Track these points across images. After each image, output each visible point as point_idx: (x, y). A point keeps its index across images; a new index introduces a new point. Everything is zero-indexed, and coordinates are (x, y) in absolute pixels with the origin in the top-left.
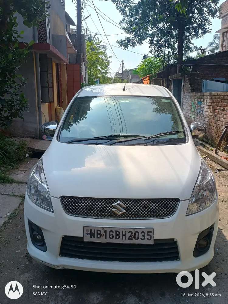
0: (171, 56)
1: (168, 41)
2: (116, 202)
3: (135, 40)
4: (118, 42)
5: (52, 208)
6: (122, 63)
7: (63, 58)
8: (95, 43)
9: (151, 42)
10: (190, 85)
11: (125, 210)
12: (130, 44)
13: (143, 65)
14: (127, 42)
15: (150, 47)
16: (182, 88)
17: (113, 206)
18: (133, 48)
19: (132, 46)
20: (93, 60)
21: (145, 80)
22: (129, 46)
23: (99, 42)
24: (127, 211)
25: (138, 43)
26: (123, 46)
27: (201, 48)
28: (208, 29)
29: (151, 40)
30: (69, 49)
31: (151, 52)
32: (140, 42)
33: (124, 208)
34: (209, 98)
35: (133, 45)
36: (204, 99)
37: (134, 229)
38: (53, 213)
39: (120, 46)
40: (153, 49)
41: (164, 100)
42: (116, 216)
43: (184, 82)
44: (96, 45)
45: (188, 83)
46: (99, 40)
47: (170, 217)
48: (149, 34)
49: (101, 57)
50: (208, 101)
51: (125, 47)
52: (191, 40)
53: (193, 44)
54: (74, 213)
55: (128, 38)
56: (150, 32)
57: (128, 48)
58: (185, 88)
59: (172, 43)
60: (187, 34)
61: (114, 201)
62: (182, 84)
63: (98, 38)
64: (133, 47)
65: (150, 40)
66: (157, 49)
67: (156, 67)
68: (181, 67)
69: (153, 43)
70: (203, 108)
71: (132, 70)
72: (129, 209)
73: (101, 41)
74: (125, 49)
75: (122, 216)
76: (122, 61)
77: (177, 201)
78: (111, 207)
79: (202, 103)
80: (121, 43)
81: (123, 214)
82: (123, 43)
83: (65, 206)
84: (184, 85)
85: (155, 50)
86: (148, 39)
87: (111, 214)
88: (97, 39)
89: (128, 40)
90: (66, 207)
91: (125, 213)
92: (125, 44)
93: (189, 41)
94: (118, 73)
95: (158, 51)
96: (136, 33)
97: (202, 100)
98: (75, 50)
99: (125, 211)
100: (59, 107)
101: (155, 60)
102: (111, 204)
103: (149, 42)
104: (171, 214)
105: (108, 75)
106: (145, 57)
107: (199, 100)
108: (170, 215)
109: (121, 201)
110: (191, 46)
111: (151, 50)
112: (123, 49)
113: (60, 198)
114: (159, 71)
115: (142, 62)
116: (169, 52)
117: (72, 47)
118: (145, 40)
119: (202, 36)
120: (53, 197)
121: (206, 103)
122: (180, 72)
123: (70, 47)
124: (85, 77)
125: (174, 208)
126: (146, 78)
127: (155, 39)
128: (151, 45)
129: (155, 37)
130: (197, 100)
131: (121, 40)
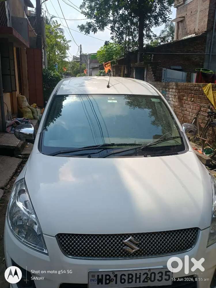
0: (132, 43)
1: (128, 28)
2: (127, 238)
3: (97, 25)
4: (79, 26)
5: (46, 249)
6: (80, 47)
7: (25, 43)
8: (53, 26)
9: (112, 28)
10: (153, 75)
11: (138, 246)
12: (91, 29)
13: (103, 51)
14: (88, 27)
15: (111, 34)
16: (145, 76)
17: (123, 243)
18: (94, 34)
19: (93, 32)
20: (51, 44)
21: (106, 66)
22: (91, 31)
23: (57, 26)
24: (140, 248)
25: (99, 29)
26: (84, 31)
27: (161, 37)
28: (168, 19)
29: (113, 26)
30: (30, 32)
31: (112, 39)
32: (102, 28)
33: (136, 244)
34: (174, 88)
35: (95, 31)
36: (169, 89)
37: (150, 270)
38: (48, 255)
39: (81, 31)
40: (115, 36)
41: (153, 100)
42: (127, 254)
43: (147, 70)
44: (54, 29)
45: (152, 72)
46: (57, 24)
47: (190, 250)
48: (110, 20)
49: (60, 41)
50: (174, 90)
51: (87, 32)
52: (150, 28)
53: (153, 32)
54: (75, 254)
55: (89, 23)
56: (112, 18)
57: (89, 33)
58: (148, 76)
59: (132, 30)
60: (147, 22)
61: (125, 236)
62: (145, 72)
63: (57, 22)
64: (95, 32)
65: (111, 27)
66: (119, 35)
67: (117, 54)
68: (141, 55)
69: (115, 29)
70: (169, 97)
71: (90, 55)
72: (142, 246)
73: (60, 25)
74: (86, 34)
75: (135, 254)
76: (80, 45)
77: (197, 231)
78: (121, 245)
79: (168, 92)
80: (82, 28)
81: (136, 252)
82: (84, 28)
83: (63, 246)
84: (147, 74)
85: (116, 36)
86: (110, 25)
87: (121, 253)
88: (55, 22)
89: (90, 25)
90: (65, 248)
91: (139, 250)
92: (87, 29)
93: (149, 30)
94: (75, 57)
95: (119, 38)
96: (97, 19)
97: (167, 89)
98: (35, 33)
99: (139, 249)
100: (21, 95)
101: (114, 46)
102: (121, 241)
103: (110, 29)
104: (191, 247)
105: (66, 59)
106: (107, 43)
107: (164, 89)
108: (189, 248)
109: (133, 236)
110: (151, 34)
111: (113, 37)
112: (85, 34)
113: (56, 236)
114: (120, 58)
115: (101, 47)
116: (129, 39)
117: (32, 31)
118: (107, 27)
119: (161, 25)
120: (46, 236)
121: (171, 93)
122: (141, 61)
123: (31, 31)
124: (45, 61)
125: (194, 239)
126: (108, 64)
127: (117, 25)
128: (112, 31)
129: (116, 24)
130: (162, 89)
131: (82, 25)
